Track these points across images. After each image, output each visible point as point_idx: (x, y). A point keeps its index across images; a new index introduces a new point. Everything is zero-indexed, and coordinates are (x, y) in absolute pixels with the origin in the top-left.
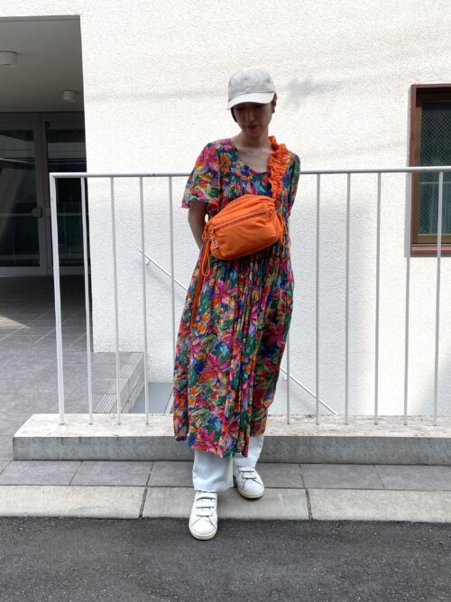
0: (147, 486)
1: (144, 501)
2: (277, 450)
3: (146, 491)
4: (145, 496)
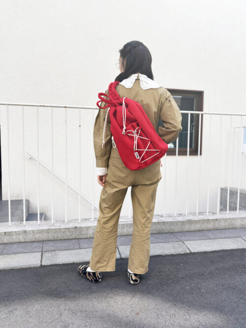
0: (42, 251)
1: (42, 258)
3: (42, 254)
4: (42, 256)
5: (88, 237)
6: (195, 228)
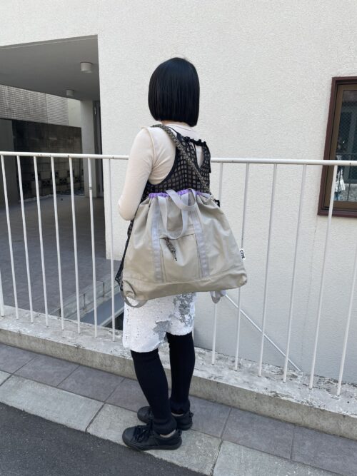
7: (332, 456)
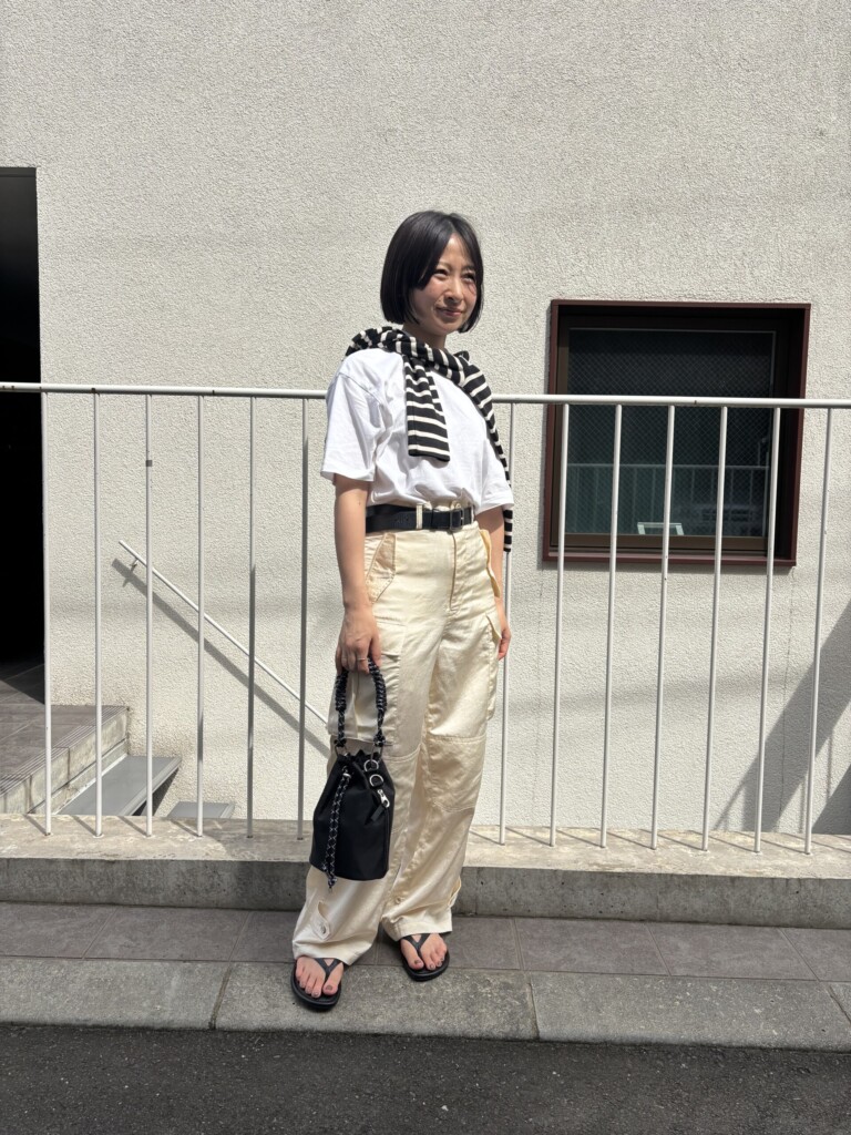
2: (212, 886)
5: (162, 902)
6: (628, 908)
7: (737, 956)
